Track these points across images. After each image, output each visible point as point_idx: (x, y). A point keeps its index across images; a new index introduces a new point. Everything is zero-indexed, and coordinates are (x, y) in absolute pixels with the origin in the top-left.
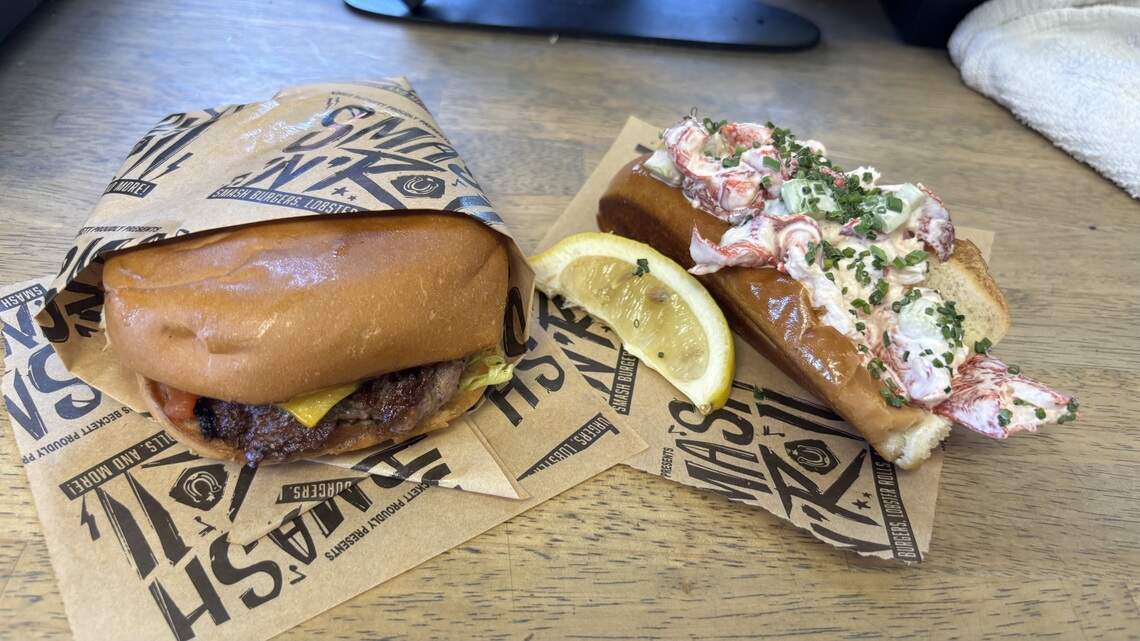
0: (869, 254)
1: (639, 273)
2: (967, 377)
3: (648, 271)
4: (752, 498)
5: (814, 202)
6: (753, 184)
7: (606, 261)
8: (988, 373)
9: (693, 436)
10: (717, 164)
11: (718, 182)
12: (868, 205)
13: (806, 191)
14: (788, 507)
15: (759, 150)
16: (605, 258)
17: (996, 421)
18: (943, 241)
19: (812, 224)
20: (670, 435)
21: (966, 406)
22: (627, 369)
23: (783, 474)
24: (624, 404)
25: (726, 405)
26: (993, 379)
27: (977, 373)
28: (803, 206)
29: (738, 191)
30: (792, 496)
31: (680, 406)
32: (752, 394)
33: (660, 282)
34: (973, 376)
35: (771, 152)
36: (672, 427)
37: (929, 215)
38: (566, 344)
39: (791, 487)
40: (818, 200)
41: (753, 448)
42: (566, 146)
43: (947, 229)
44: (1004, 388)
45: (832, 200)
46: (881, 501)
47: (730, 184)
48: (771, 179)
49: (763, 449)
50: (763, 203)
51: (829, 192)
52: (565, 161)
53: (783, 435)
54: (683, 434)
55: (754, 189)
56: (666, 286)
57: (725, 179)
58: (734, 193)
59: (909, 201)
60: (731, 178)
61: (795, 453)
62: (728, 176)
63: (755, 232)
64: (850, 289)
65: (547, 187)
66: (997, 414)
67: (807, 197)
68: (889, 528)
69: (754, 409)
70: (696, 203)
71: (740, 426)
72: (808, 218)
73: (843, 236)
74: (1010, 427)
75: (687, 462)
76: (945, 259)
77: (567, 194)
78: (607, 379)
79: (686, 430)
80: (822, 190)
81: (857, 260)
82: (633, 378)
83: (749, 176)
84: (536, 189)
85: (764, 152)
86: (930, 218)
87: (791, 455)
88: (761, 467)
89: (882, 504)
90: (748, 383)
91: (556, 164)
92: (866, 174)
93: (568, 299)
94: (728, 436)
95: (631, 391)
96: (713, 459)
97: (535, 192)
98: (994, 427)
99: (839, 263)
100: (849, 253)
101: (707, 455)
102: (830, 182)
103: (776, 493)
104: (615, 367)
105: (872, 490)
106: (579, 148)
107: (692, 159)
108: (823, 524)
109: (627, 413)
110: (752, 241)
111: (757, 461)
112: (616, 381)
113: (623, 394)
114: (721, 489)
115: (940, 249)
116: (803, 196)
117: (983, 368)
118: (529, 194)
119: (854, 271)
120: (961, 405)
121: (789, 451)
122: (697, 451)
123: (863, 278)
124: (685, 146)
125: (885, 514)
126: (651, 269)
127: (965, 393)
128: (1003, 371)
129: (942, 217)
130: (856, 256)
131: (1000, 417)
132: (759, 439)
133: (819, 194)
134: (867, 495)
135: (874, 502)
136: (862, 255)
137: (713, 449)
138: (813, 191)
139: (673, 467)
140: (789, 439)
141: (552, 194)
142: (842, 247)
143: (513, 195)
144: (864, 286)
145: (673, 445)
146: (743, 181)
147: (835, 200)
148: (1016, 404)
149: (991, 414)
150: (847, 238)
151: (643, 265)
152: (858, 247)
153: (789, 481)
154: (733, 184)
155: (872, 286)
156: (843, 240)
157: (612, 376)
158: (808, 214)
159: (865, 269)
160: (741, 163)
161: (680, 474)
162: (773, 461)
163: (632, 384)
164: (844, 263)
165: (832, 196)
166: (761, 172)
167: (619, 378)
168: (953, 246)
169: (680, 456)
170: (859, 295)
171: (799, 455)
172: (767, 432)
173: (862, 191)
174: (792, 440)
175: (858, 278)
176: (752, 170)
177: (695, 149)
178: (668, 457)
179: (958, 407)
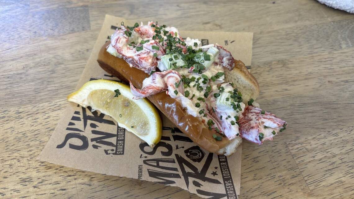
0: (201, 79)
1: (117, 96)
2: (246, 117)
3: (120, 94)
4: (173, 182)
5: (174, 64)
6: (150, 57)
7: (103, 91)
8: (254, 115)
9: (150, 157)
10: (134, 49)
11: (136, 58)
12: (197, 58)
13: (171, 60)
14: (187, 183)
15: (149, 43)
16: (103, 90)
17: (258, 138)
18: (230, 64)
19: (176, 73)
20: (140, 159)
21: (247, 132)
22: (121, 133)
23: (185, 166)
24: (122, 150)
25: (161, 139)
26: (256, 118)
27: (250, 115)
28: (171, 67)
29: (145, 61)
30: (188, 177)
31: (144, 145)
32: (170, 131)
33: (126, 98)
34: (248, 117)
35: (154, 43)
36: (141, 155)
37: (222, 56)
38: (95, 128)
39: (188, 172)
40: (176, 63)
41: (173, 157)
42: (81, 9)
43: (230, 59)
44: (260, 121)
45: (182, 60)
46: (221, 170)
47: (141, 59)
48: (157, 54)
49: (177, 155)
50: (157, 63)
51: (180, 57)
52: (82, 15)
53: (183, 147)
54: (146, 157)
55: (151, 58)
56: (128, 99)
57: (139, 57)
58: (143, 62)
59: (213, 54)
60: (141, 56)
61: (189, 154)
62: (140, 55)
63: (154, 81)
64: (196, 94)
65: (76, 29)
66: (259, 135)
67: (172, 62)
68: (225, 184)
69: (172, 139)
70: (131, 65)
71: (167, 148)
72: (173, 71)
73: (189, 73)
74: (263, 140)
75: (148, 170)
76: (232, 69)
77: (83, 30)
78: (113, 140)
79: (146, 155)
80: (177, 57)
81: (196, 82)
82: (124, 137)
83: (148, 54)
84: (72, 31)
85: (151, 44)
86: (223, 57)
87: (187, 156)
88: (176, 165)
89: (222, 172)
90: (169, 127)
91: (78, 17)
92: (195, 43)
93: (93, 108)
94: (163, 153)
95: (124, 144)
96: (158, 166)
97: (72, 32)
98: (258, 141)
99: (190, 84)
100: (193, 79)
101: (156, 164)
102: (180, 52)
103: (182, 177)
104: (116, 134)
105: (218, 166)
106: (86, 8)
107: (124, 50)
108: (201, 188)
109: (123, 154)
110: (154, 85)
111: (175, 163)
112: (118, 140)
113: (121, 145)
114: (162, 181)
115: (229, 67)
116: (170, 62)
117: (252, 113)
118: (70, 33)
119: (196, 87)
120: (245, 132)
121: (186, 154)
122: (152, 164)
123: (200, 89)
124: (119, 45)
125: (223, 177)
126: (121, 93)
127: (246, 126)
128: (259, 113)
129: (227, 56)
130: (196, 80)
131: (259, 136)
132: (175, 152)
133: (176, 59)
134: (216, 168)
135: (219, 172)
136: (198, 79)
137: (158, 161)
138: (174, 59)
139: (143, 173)
140: (186, 148)
141: (78, 31)
142: (190, 77)
143: (63, 35)
144: (200, 92)
145: (142, 163)
146: (146, 56)
147: (183, 60)
148: (265, 128)
149: (256, 135)
150: (191, 73)
151: (117, 92)
152: (197, 76)
153: (188, 170)
154: (143, 58)
155: (204, 91)
156: (190, 74)
157: (115, 138)
158: (173, 69)
159: (200, 85)
160: (144, 48)
161: (146, 177)
162: (181, 161)
163: (124, 140)
164: (192, 84)
165: (182, 59)
166: (153, 51)
167: (119, 139)
168: (234, 64)
169: (145, 168)
170: (200, 95)
171: (190, 155)
172: (177, 148)
173: (194, 52)
174: (187, 149)
175: (198, 89)
176: (149, 51)
177: (124, 45)
178: (141, 169)
179: (244, 133)
